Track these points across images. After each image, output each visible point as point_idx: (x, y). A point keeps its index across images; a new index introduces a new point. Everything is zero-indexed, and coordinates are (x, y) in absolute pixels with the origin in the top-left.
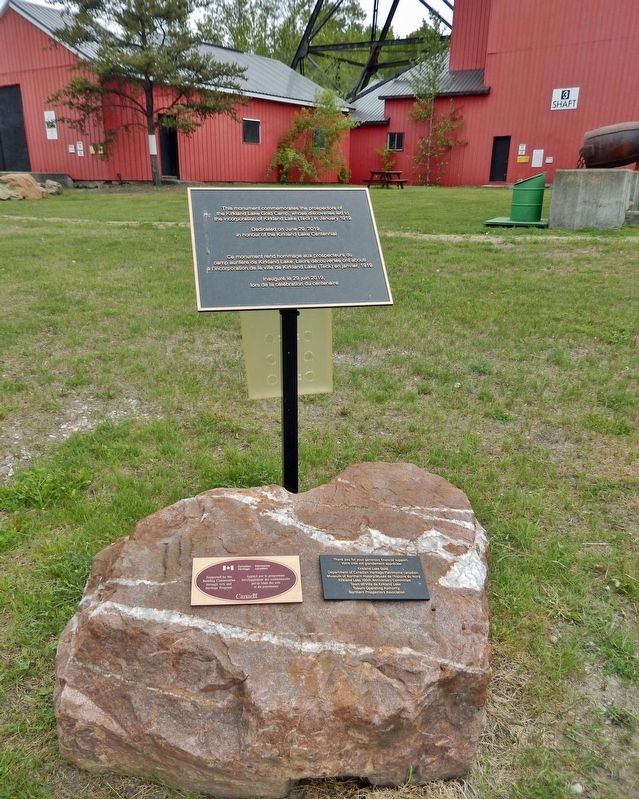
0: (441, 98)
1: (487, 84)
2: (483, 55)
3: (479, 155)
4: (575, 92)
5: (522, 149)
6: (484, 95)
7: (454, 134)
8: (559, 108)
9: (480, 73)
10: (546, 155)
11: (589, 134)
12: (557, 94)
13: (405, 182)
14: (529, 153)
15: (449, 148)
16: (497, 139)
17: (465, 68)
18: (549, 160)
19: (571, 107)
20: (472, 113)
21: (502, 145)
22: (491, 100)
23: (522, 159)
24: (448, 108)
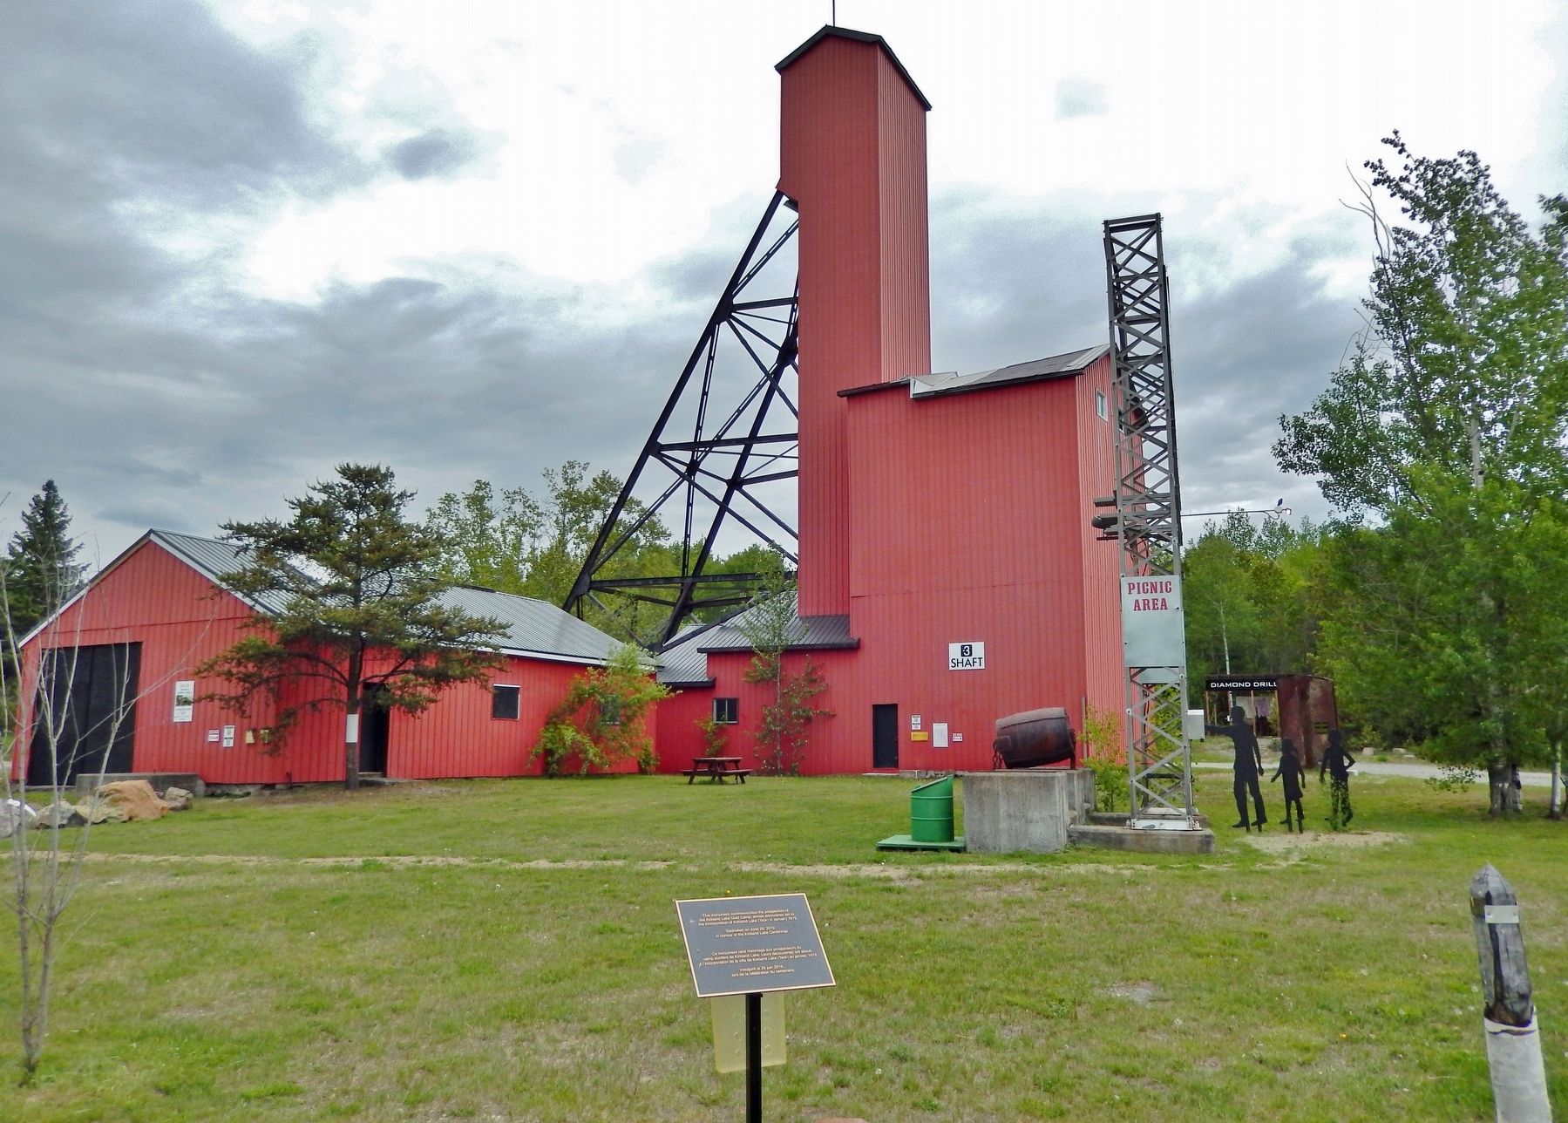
0: (792, 652)
1: (855, 634)
2: (844, 595)
3: (858, 731)
4: (979, 649)
5: (916, 721)
6: (853, 649)
7: (815, 700)
8: (960, 667)
9: (843, 621)
10: (951, 731)
11: (1001, 722)
12: (954, 650)
13: (746, 773)
14: (926, 726)
15: (808, 720)
16: (876, 708)
17: (821, 614)
18: (958, 738)
19: (977, 666)
20: (838, 675)
21: (885, 718)
22: (863, 655)
23: (919, 736)
24: (798, 670)
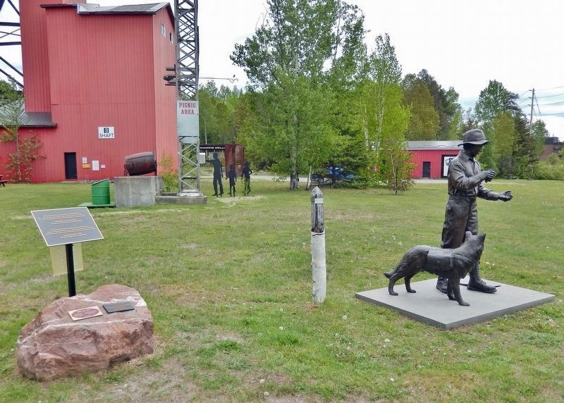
0: (23, 129)
1: (54, 122)
2: (48, 104)
3: (56, 164)
4: (112, 130)
5: (85, 160)
6: (53, 128)
7: (37, 151)
8: (104, 137)
9: (48, 115)
10: (100, 164)
11: (127, 157)
12: (101, 130)
13: (6, 182)
14: (89, 162)
15: (33, 159)
16: (66, 154)
17: (37, 111)
18: (103, 166)
19: (111, 137)
20: (46, 139)
21: (70, 159)
22: (58, 131)
23: (87, 166)
24: (27, 137)
